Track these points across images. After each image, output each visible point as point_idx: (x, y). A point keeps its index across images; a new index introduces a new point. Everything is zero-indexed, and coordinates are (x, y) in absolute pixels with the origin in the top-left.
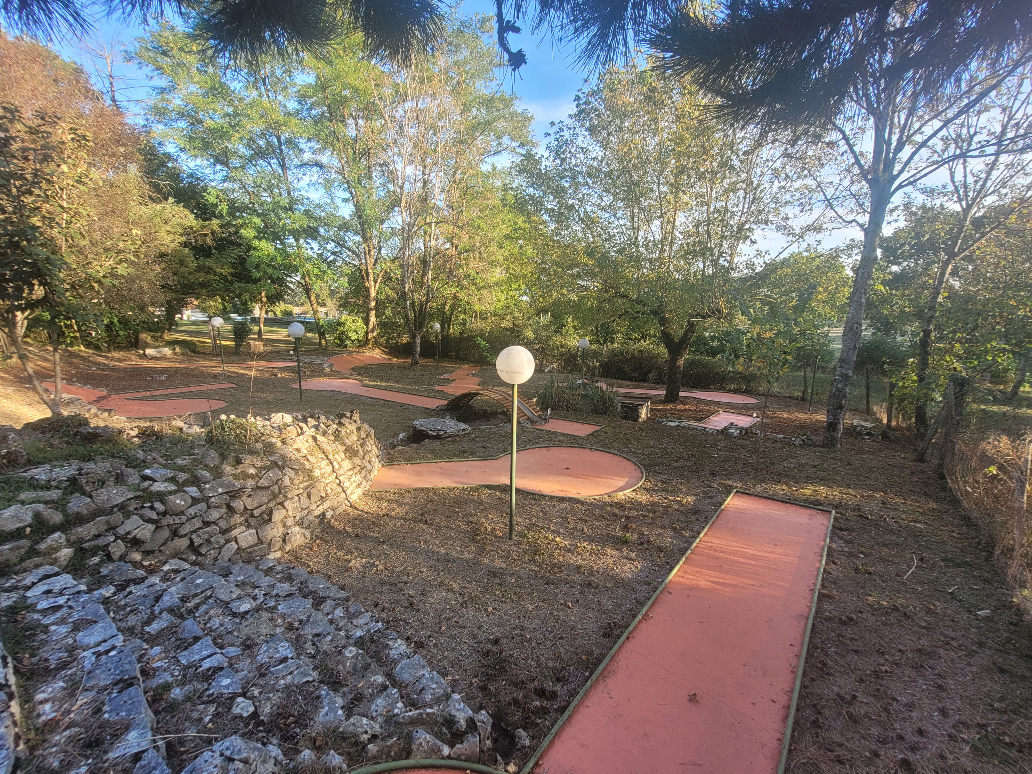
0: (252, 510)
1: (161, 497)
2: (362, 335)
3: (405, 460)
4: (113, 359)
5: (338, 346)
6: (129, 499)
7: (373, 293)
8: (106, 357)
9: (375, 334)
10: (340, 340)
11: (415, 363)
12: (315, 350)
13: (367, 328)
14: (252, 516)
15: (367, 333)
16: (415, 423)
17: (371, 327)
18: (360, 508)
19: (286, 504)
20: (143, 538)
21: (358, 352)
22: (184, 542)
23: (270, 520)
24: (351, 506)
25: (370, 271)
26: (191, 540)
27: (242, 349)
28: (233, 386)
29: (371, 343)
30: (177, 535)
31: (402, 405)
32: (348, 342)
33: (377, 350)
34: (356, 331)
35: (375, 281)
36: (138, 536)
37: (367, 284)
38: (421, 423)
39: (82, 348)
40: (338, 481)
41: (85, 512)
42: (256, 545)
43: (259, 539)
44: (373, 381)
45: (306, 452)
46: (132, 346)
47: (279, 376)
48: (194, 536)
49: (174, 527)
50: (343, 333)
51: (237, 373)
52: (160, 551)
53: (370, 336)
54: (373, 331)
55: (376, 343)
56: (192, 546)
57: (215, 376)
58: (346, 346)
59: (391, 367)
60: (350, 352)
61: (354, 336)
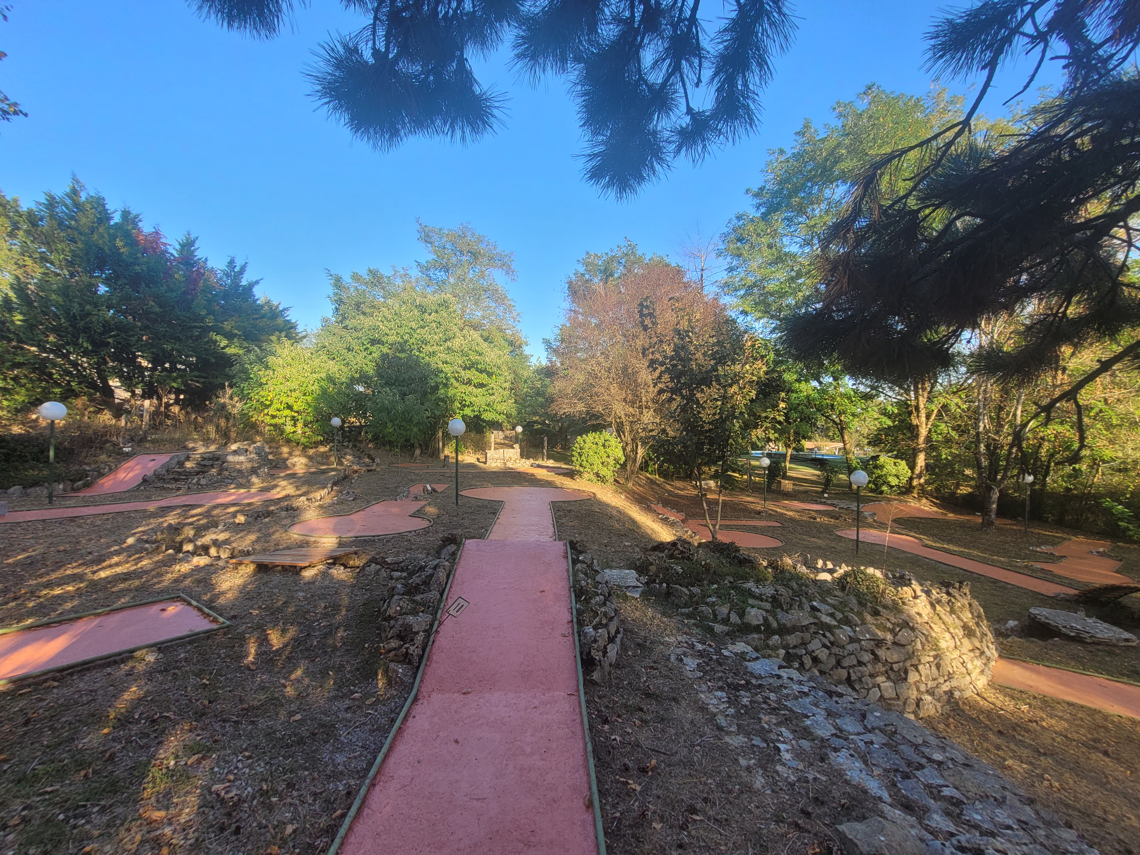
0: (892, 663)
1: (829, 628)
2: (904, 481)
3: (1031, 658)
4: (676, 488)
5: (872, 491)
6: (811, 624)
7: (923, 432)
8: (672, 485)
9: (922, 481)
10: (876, 485)
11: (987, 524)
12: (845, 494)
13: (913, 472)
14: (892, 669)
15: (911, 479)
16: (1032, 610)
17: (917, 470)
18: (990, 700)
19: (920, 667)
20: (822, 659)
21: (900, 501)
22: (844, 674)
23: (906, 679)
24: (978, 694)
25: (922, 406)
26: (849, 673)
27: (774, 487)
28: (780, 525)
29: (916, 491)
30: (840, 665)
31: (995, 581)
32: (885, 488)
33: (924, 501)
34: (897, 476)
35: (928, 417)
36: (819, 656)
37: (915, 422)
38: (1042, 613)
39: (657, 477)
40: (962, 660)
41: (788, 625)
42: (894, 699)
43: (897, 695)
44: (935, 542)
45: (926, 618)
46: (687, 477)
47: (818, 520)
48: (851, 671)
49: (838, 657)
50: (880, 477)
51: (776, 511)
52: (830, 674)
53: (915, 483)
54: (919, 477)
55: (923, 493)
56: (849, 679)
57: (759, 513)
58: (882, 492)
59: (948, 524)
60: (889, 500)
61: (894, 481)
